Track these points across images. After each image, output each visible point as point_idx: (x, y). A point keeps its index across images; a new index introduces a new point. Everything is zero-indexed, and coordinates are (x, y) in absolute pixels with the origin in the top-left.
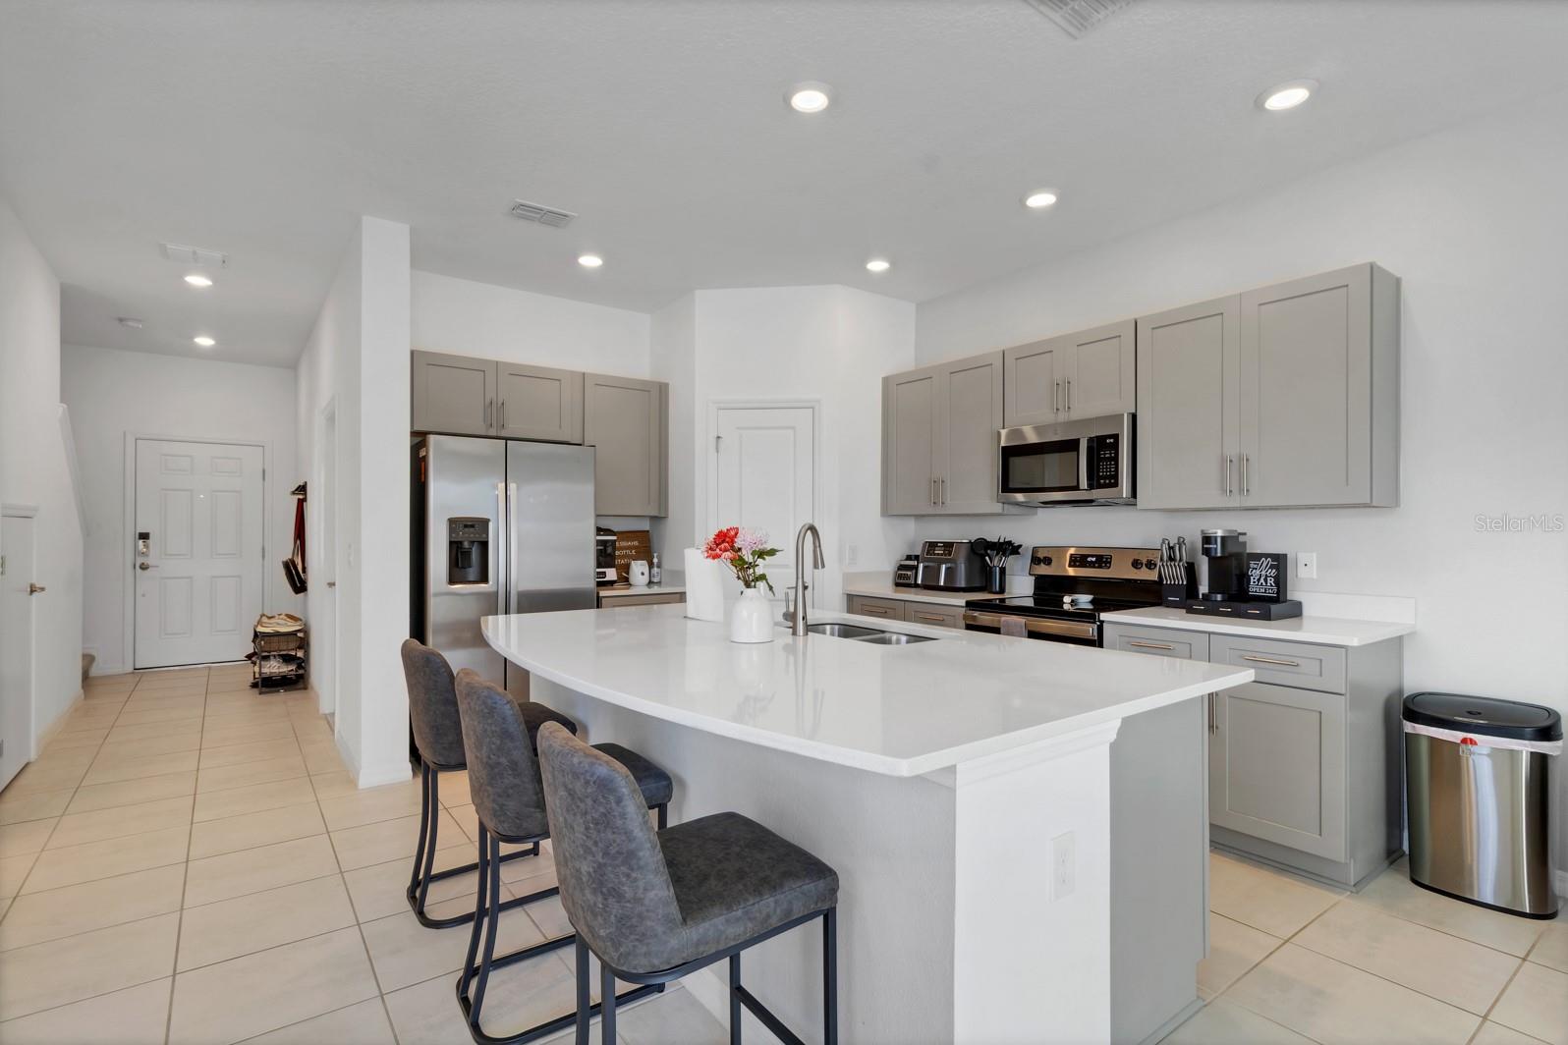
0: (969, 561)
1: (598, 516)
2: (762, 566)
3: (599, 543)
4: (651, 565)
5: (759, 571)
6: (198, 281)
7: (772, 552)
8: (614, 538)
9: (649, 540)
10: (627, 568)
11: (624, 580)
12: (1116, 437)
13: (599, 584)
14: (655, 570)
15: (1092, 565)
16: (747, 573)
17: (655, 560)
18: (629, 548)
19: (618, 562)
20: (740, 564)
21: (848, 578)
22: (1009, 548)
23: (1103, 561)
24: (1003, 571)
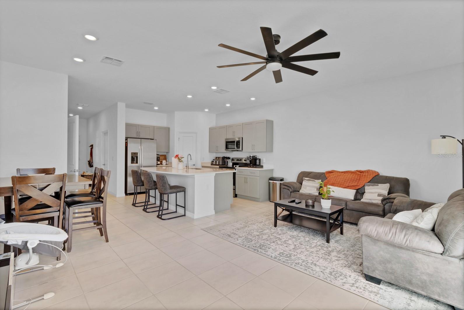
0: (222, 160)
1: (157, 152)
2: (182, 159)
3: (157, 157)
4: (166, 161)
5: (182, 160)
6: (80, 108)
7: (183, 158)
8: (159, 156)
9: (166, 156)
10: (162, 162)
11: (161, 164)
12: (240, 141)
13: (157, 164)
14: (167, 162)
15: (239, 161)
16: (180, 160)
17: (167, 160)
18: (163, 158)
19: (160, 160)
20: (179, 159)
21: (202, 163)
22: (229, 158)
23: (241, 160)
24: (227, 162)
